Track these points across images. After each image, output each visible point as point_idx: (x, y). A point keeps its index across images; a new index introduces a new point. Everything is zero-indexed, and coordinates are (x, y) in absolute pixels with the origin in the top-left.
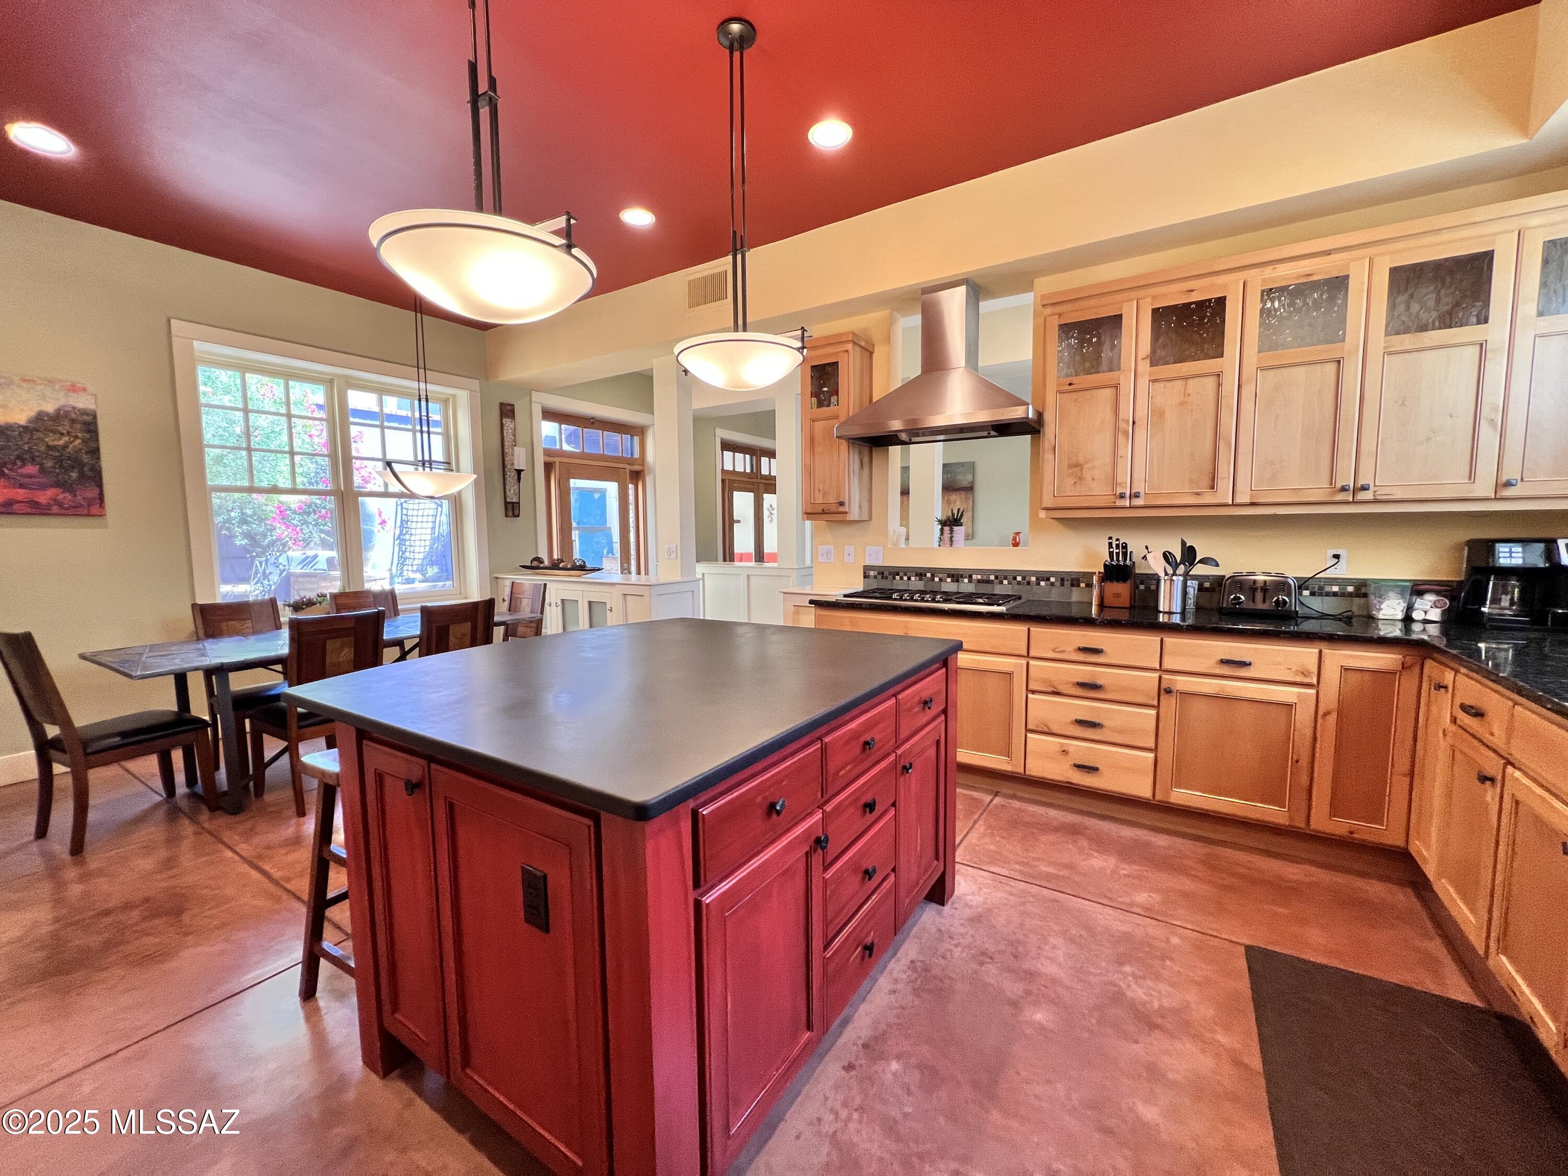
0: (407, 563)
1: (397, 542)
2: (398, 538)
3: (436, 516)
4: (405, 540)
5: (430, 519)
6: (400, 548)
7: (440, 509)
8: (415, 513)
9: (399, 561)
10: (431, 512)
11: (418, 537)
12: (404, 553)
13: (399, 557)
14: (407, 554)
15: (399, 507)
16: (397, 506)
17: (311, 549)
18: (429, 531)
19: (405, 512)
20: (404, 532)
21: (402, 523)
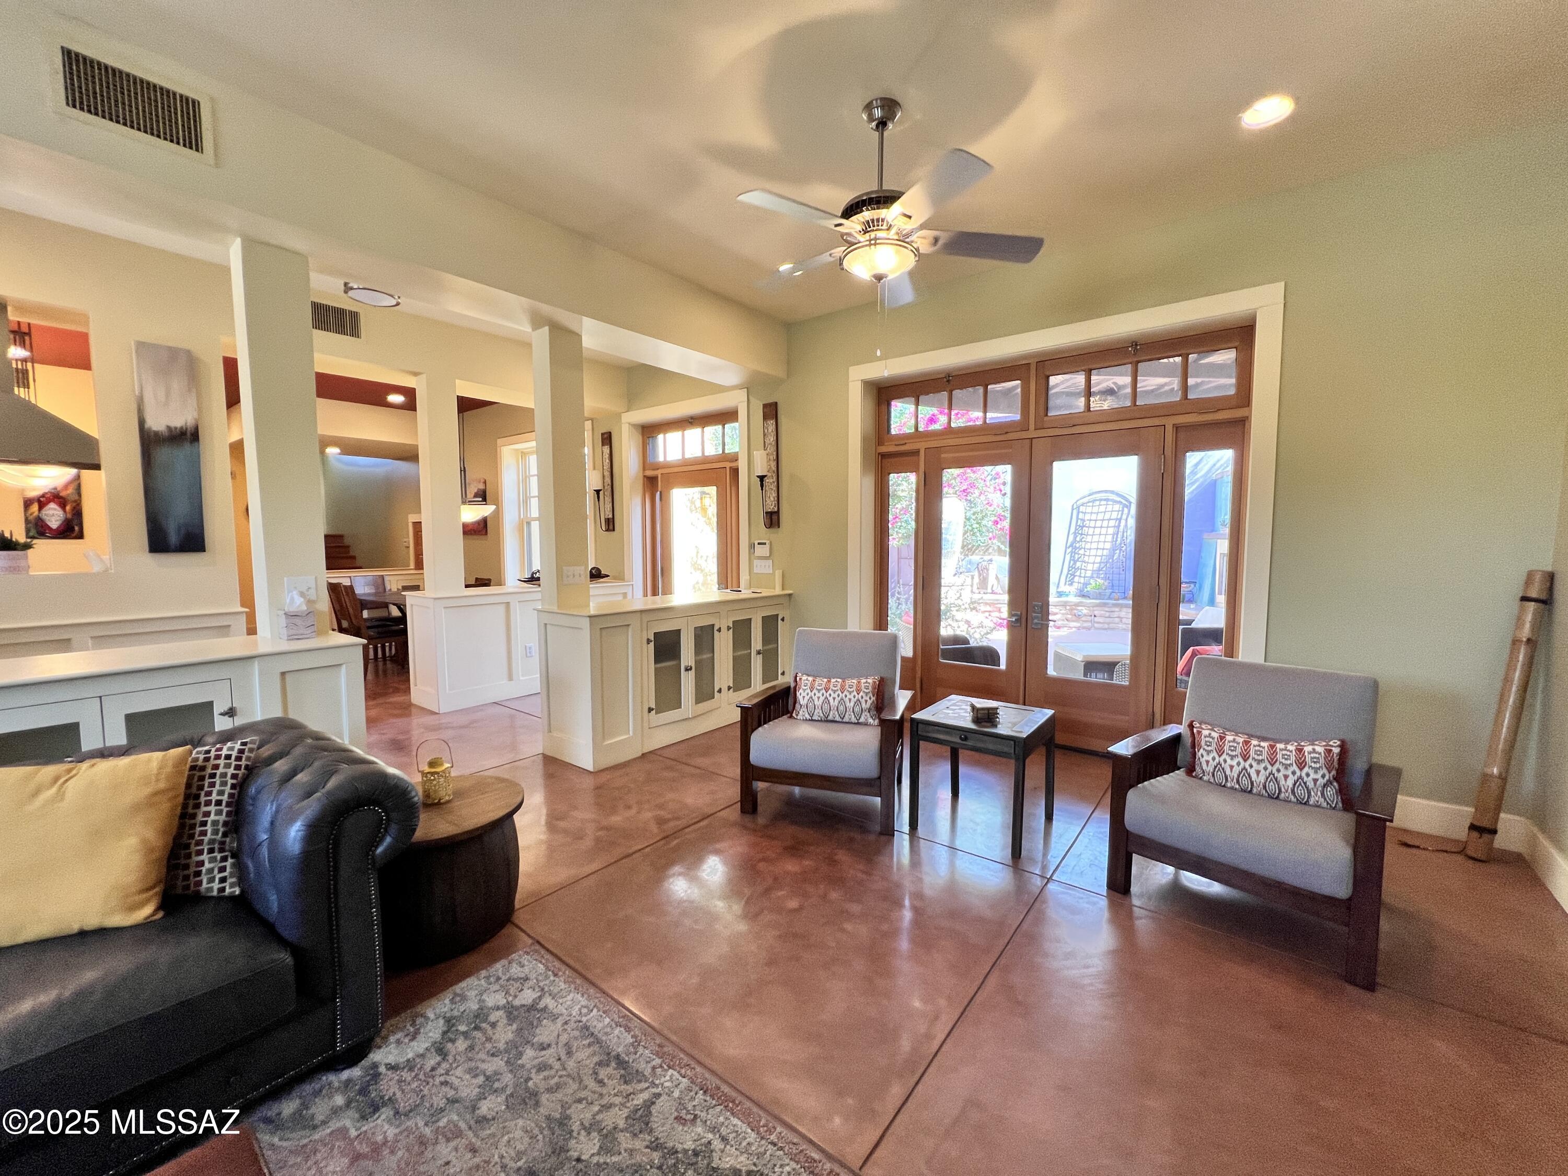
0: (1078, 573)
1: (1069, 550)
2: (1071, 545)
3: (1120, 520)
4: (1076, 548)
5: (1112, 523)
6: (1071, 557)
7: (1126, 510)
8: (1094, 517)
9: (1069, 571)
10: (1114, 515)
11: (1094, 545)
12: (1075, 563)
13: (1069, 567)
14: (1078, 564)
15: (1075, 512)
16: (1073, 509)
17: (989, 554)
18: (1109, 538)
19: (1081, 516)
20: (1078, 539)
21: (1076, 529)
